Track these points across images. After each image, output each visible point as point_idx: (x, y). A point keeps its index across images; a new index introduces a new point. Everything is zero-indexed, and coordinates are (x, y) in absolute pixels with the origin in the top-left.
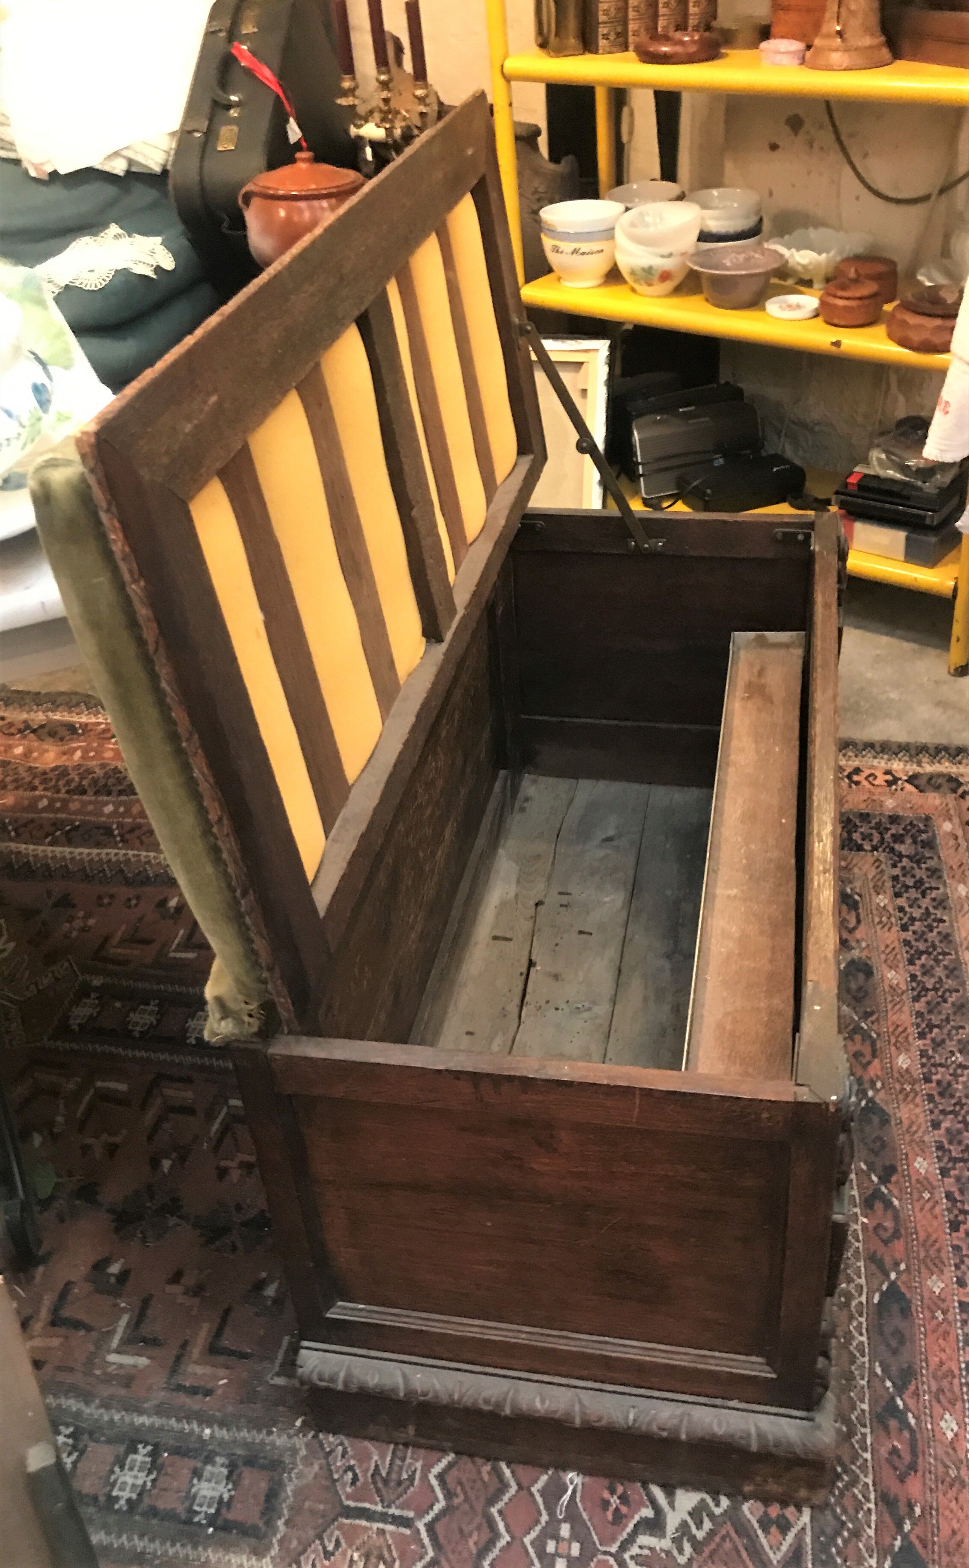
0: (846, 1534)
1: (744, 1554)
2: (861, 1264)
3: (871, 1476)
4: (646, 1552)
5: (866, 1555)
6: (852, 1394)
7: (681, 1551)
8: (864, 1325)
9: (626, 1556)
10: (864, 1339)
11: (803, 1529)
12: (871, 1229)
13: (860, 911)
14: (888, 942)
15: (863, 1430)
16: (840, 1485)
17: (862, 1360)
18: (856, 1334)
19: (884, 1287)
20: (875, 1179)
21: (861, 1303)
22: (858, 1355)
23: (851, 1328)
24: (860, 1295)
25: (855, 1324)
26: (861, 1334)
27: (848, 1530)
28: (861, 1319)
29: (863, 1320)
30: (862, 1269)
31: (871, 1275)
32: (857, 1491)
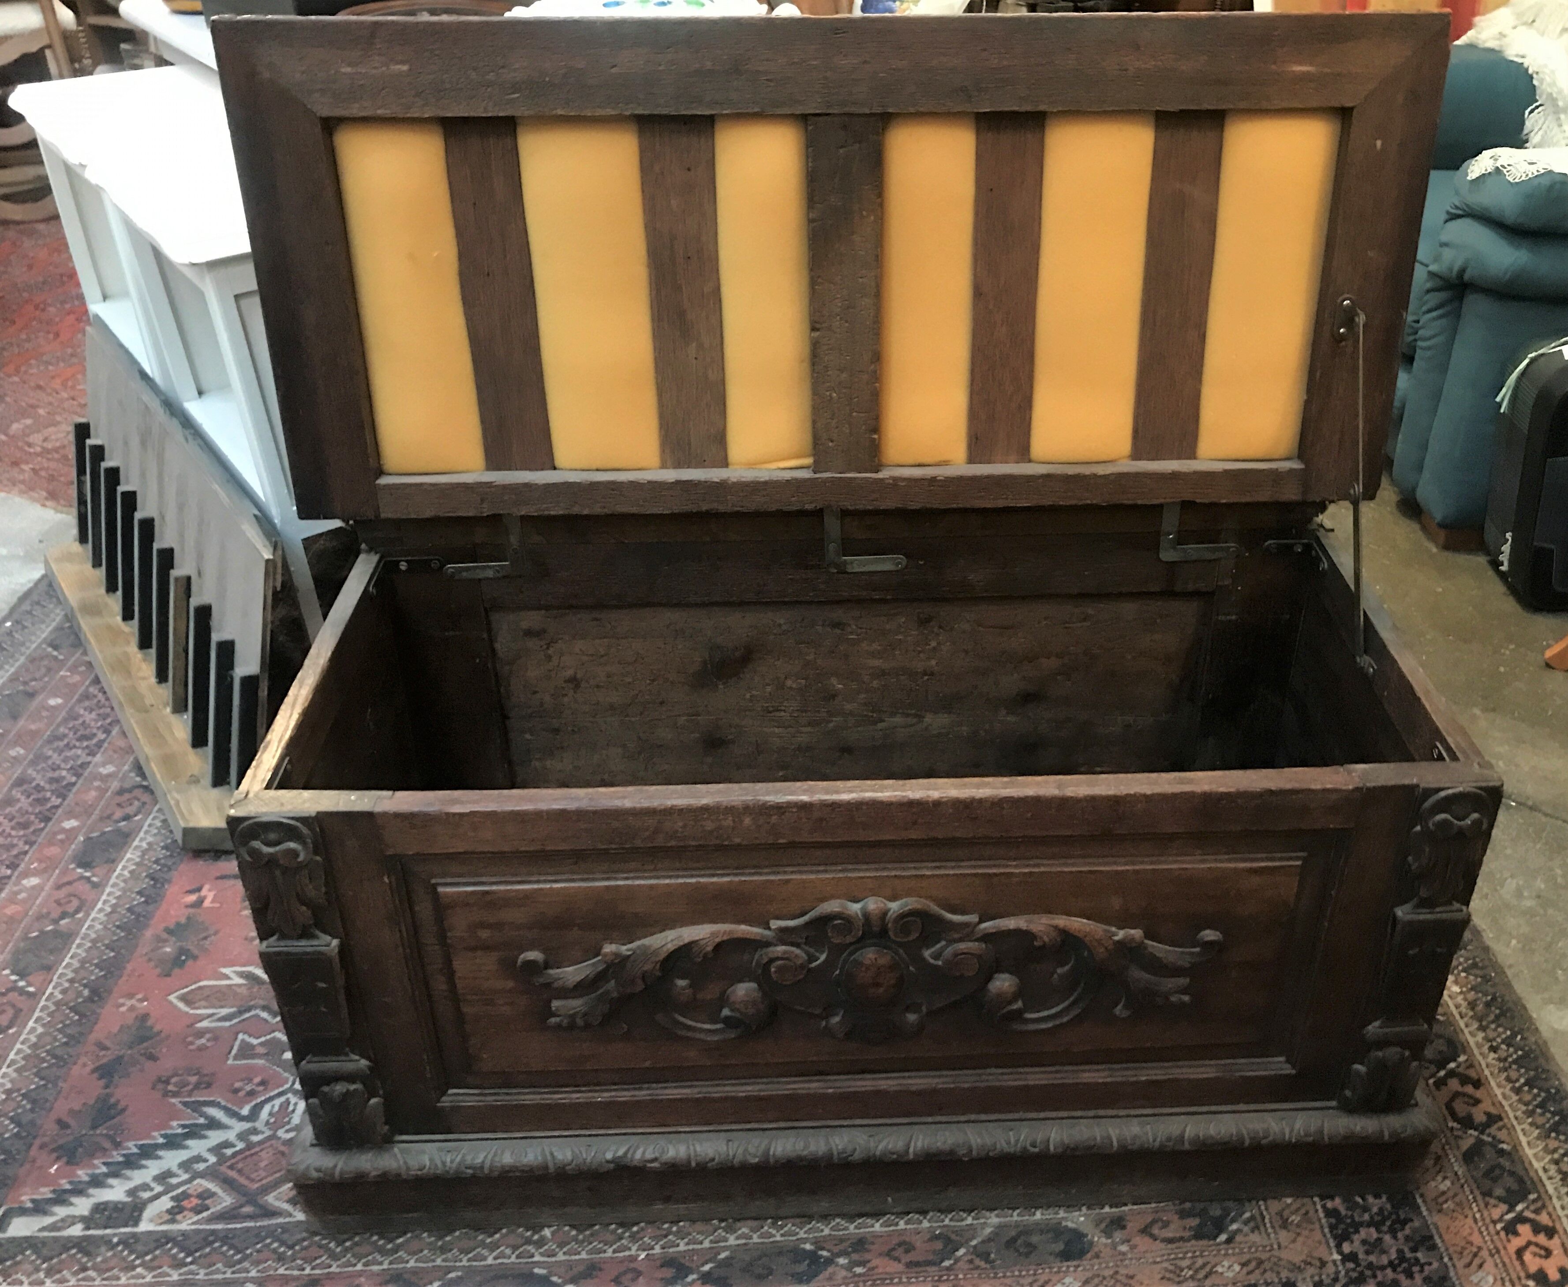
0: (282, 1249)
1: (278, 1175)
2: (584, 1255)
3: (338, 1270)
4: (291, 1108)
5: (260, 1267)
6: (426, 1252)
7: (287, 1131)
8: (505, 1261)
9: (290, 1095)
10: (490, 1261)
11: (290, 1215)
12: (632, 1265)
13: (1193, 1242)
15: (387, 1262)
16: (332, 1245)
17: (465, 1261)
18: (495, 1254)
19: (554, 1279)
20: (707, 1268)
21: (532, 1256)
22: (470, 1255)
23: (502, 1248)
24: (542, 1254)
25: (508, 1251)
26: (495, 1258)
27: (285, 1253)
28: (514, 1256)
29: (513, 1259)
30: (577, 1257)
31: (569, 1265)
32: (324, 1258)
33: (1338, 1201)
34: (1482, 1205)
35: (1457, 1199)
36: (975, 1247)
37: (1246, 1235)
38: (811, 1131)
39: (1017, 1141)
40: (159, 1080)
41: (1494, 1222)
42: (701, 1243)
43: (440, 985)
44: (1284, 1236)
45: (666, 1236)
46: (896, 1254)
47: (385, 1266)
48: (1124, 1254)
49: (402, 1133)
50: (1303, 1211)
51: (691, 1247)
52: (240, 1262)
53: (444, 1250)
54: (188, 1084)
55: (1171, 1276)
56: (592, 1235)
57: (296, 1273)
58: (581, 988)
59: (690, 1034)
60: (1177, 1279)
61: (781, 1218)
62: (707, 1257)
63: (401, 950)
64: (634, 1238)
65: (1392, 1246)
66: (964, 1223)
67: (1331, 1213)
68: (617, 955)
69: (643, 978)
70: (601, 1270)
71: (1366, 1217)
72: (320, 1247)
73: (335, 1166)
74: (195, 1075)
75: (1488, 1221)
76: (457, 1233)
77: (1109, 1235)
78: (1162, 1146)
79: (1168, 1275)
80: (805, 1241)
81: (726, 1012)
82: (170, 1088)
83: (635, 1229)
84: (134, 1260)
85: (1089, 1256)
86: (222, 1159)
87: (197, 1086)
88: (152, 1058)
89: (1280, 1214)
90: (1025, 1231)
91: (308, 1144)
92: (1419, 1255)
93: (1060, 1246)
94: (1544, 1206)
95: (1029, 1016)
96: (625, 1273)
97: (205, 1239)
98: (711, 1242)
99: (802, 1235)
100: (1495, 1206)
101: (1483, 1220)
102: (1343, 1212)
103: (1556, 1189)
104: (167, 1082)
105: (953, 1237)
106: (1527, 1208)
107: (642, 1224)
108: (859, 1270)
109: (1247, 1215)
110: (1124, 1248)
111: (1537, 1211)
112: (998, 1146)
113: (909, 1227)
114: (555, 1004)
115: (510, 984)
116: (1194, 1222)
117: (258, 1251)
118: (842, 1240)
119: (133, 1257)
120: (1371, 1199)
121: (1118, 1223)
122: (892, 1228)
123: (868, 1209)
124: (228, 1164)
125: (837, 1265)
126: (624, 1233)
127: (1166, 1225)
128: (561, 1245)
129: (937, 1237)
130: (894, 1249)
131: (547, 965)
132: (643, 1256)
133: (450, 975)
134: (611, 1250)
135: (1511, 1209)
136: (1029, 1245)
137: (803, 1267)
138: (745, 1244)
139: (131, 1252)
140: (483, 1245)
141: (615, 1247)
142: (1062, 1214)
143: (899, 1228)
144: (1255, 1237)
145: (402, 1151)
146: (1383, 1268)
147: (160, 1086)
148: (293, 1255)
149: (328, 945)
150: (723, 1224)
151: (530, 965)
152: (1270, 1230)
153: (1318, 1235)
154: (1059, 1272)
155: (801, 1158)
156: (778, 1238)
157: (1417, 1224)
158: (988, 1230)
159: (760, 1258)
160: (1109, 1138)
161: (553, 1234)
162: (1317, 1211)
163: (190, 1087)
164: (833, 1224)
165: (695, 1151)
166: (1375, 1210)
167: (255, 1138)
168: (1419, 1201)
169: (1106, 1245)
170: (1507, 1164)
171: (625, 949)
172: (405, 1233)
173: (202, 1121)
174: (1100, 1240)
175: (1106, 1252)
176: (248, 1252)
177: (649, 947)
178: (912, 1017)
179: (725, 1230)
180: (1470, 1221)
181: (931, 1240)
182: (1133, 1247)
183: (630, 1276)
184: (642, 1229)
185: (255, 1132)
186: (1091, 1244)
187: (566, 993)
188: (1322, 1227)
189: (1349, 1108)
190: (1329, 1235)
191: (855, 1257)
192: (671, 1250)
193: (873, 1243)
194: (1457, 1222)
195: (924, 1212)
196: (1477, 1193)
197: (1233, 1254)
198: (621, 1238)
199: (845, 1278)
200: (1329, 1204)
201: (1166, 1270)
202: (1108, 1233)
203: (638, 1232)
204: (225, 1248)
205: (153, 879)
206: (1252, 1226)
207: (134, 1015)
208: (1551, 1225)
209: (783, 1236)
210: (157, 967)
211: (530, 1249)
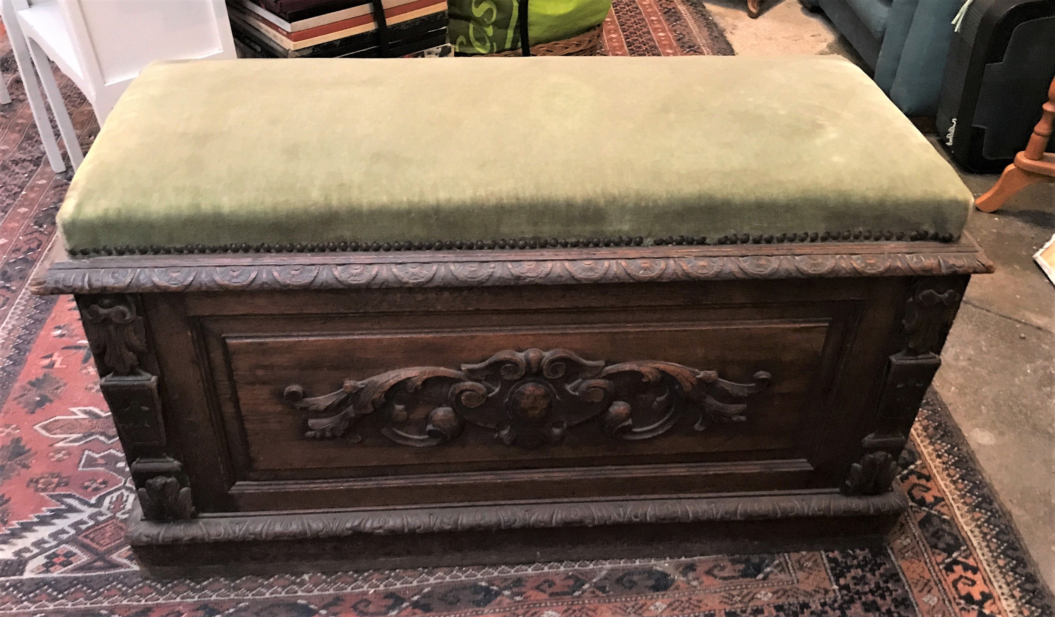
0: (124, 589)
1: (118, 541)
2: (331, 591)
3: (164, 602)
4: (124, 498)
5: (110, 600)
6: (223, 590)
7: (123, 514)
8: (278, 595)
9: (124, 490)
10: (267, 595)
11: (129, 567)
12: (365, 597)
13: (741, 579)
14: (705, 601)
15: (197, 597)
16: (158, 585)
17: (250, 595)
18: (271, 591)
19: (312, 607)
20: (416, 598)
21: (296, 592)
22: (254, 591)
23: (276, 587)
24: (302, 591)
25: (279, 589)
26: (271, 594)
27: (127, 590)
28: (283, 592)
30: (327, 593)
31: (322, 598)
32: (154, 594)
33: (836, 553)
34: (930, 553)
35: (914, 551)
36: (595, 583)
37: (776, 574)
38: (486, 508)
39: (625, 514)
40: (32, 481)
41: (938, 564)
42: (411, 583)
43: (229, 409)
44: (801, 575)
45: (387, 579)
46: (543, 587)
47: (196, 599)
48: (695, 587)
49: (204, 512)
50: (814, 559)
51: (404, 586)
52: (96, 596)
53: (236, 588)
54: (53, 483)
55: (727, 600)
56: (336, 578)
57: (135, 603)
58: (328, 411)
59: (404, 443)
60: (730, 602)
61: (465, 566)
62: (416, 592)
63: (201, 384)
64: (365, 580)
65: (872, 579)
66: (588, 567)
67: (830, 560)
68: (355, 387)
69: (373, 404)
70: (343, 600)
71: (855, 562)
72: (150, 586)
73: (159, 533)
74: (57, 477)
75: (934, 563)
76: (244, 578)
78: (722, 517)
79: (724, 600)
80: (482, 580)
81: (430, 427)
82: (40, 486)
83: (366, 574)
84: (21, 597)
85: (672, 588)
86: (79, 531)
87: (58, 485)
88: (25, 466)
89: (799, 561)
90: (630, 572)
91: (139, 519)
92: (889, 585)
93: (651, 583)
94: (971, 554)
95: (635, 430)
96: (360, 602)
97: (70, 583)
98: (418, 582)
99: (479, 576)
100: (939, 554)
101: (931, 563)
102: (840, 560)
103: (979, 543)
104: (37, 482)
105: (581, 577)
106: (960, 555)
107: (371, 571)
108: (518, 598)
109: (777, 562)
110: (695, 583)
111: (966, 557)
112: (613, 518)
113: (551, 570)
114: (311, 422)
115: (279, 408)
116: (741, 567)
117: (108, 590)
118: (506, 580)
119: (21, 595)
120: (858, 551)
121: (691, 567)
122: (539, 571)
123: (523, 559)
124: (84, 534)
125: (503, 595)
126: (359, 577)
127: (723, 568)
128: (316, 585)
129: (570, 577)
130: (540, 585)
131: (305, 395)
132: (372, 591)
133: (236, 401)
134: (350, 588)
135: (950, 555)
136: (631, 581)
137: (481, 597)
138: (441, 583)
139: (19, 592)
140: (262, 585)
141: (352, 586)
142: (653, 562)
143: (544, 571)
144: (782, 576)
145: (205, 524)
146: (866, 593)
147: (33, 485)
148: (132, 592)
149: (150, 380)
150: (426, 570)
151: (293, 394)
152: (792, 571)
153: (823, 574)
154: (651, 599)
155: (479, 526)
156: (463, 578)
157: (888, 566)
158: (604, 572)
159: (451, 591)
160: (687, 512)
161: (310, 578)
162: (822, 559)
163: (53, 485)
164: (500, 569)
165: (408, 522)
166: (861, 558)
167: (101, 518)
168: (890, 551)
169: (683, 582)
170: (947, 528)
171: (359, 384)
172: (208, 578)
173: (63, 507)
174: (679, 578)
175: (682, 586)
176: (101, 590)
177: (377, 382)
178: (557, 431)
179: (427, 573)
180: (923, 564)
181: (565, 579)
182: (701, 583)
183: (363, 604)
184: (371, 575)
185: (101, 514)
186: (673, 580)
187: (318, 414)
188: (826, 569)
189: (846, 492)
190: (830, 574)
191: (515, 590)
192: (391, 588)
193: (527, 581)
194: (914, 565)
195: (561, 562)
196: (927, 546)
197: (768, 587)
198: (356, 580)
199: (509, 603)
200: (831, 555)
201: (723, 597)
202: (684, 574)
203: (368, 576)
204: (85, 588)
205: (17, 349)
206: (780, 568)
207: (11, 439)
208: (975, 565)
209: (466, 577)
210: (25, 407)
211: (294, 587)
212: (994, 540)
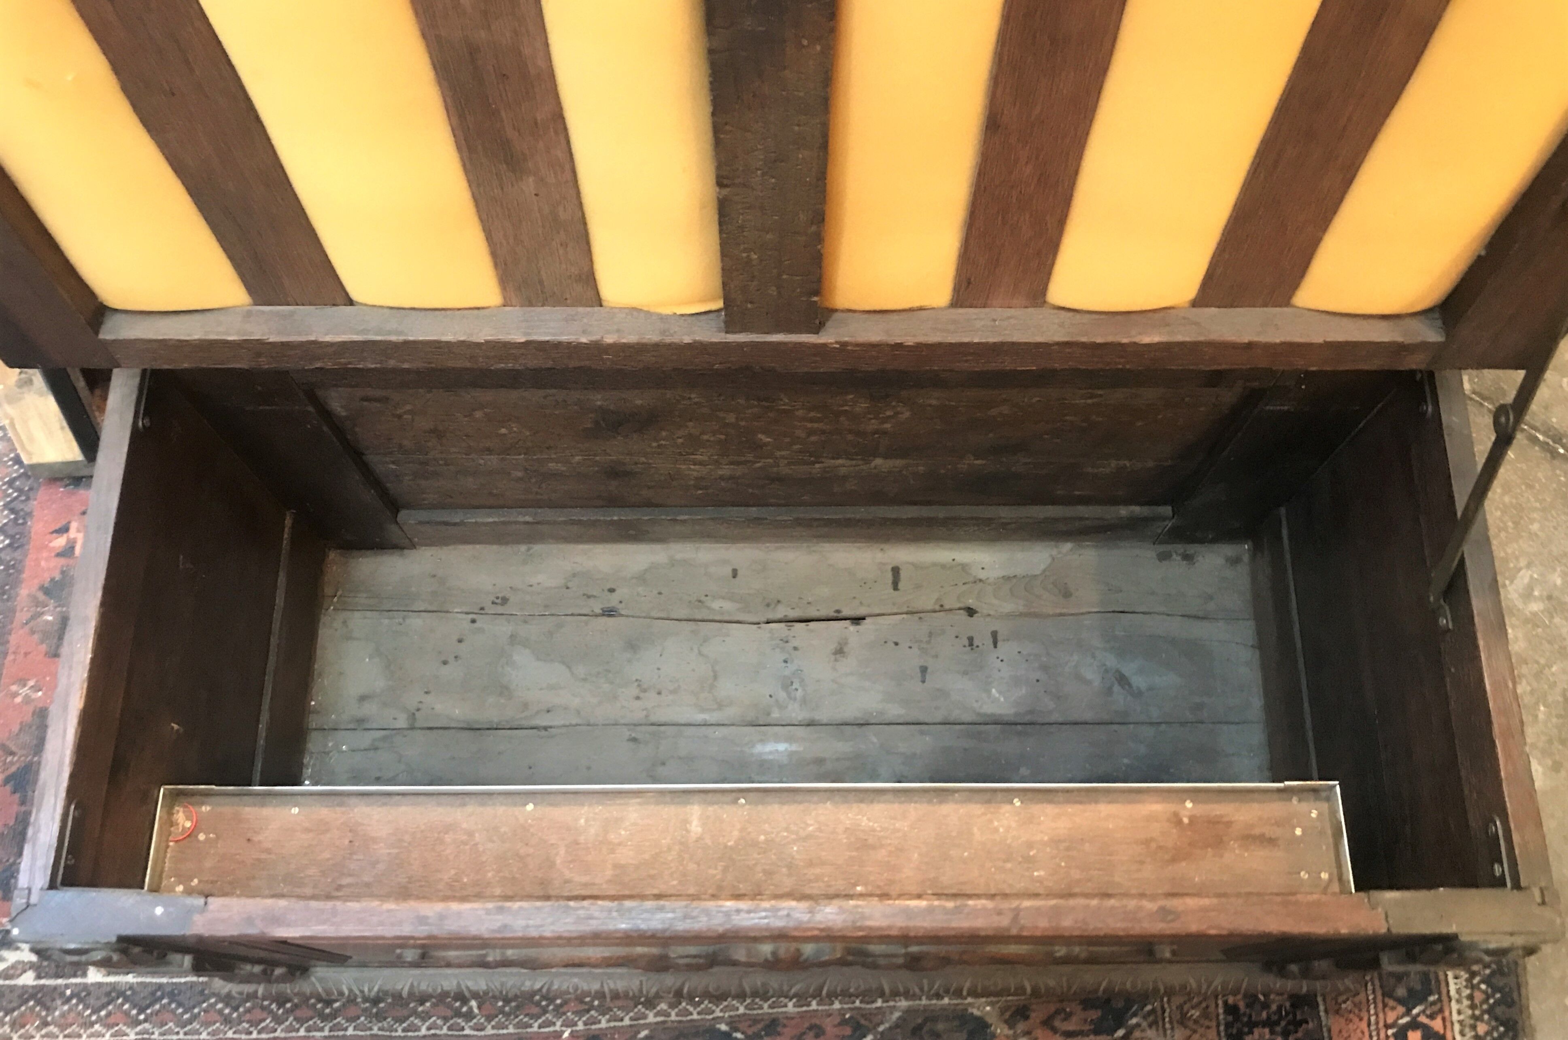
0: (227, 1011)
2: (511, 1030)
3: (283, 1035)
5: (210, 1029)
6: (362, 1019)
8: (438, 1032)
10: (423, 1031)
13: (1091, 1037)
15: (327, 1029)
16: (274, 1006)
17: (400, 1029)
21: (463, 1029)
22: (405, 1025)
23: (434, 1018)
24: (472, 1028)
25: (439, 1022)
26: (429, 1029)
27: (230, 1014)
28: (445, 1028)
29: (445, 1030)
30: (505, 1031)
32: (268, 1021)
33: (1240, 995)
34: (1380, 1005)
35: (1357, 999)
36: (882, 1033)
37: (1143, 1031)
41: (1387, 1027)
42: (622, 1020)
44: (1180, 1033)
45: (588, 1011)
46: (807, 1038)
47: (326, 1033)
50: (1204, 1005)
51: (612, 1024)
52: (190, 1022)
56: (518, 1007)
57: (244, 1037)
62: (628, 1036)
64: (558, 1013)
66: (874, 1006)
67: (1230, 1010)
71: (1264, 1015)
72: (263, 1008)
75: (1381, 1024)
77: (1011, 1027)
80: (720, 1020)
83: (559, 1002)
84: (90, 1015)
89: (1181, 1006)
90: (932, 1017)
93: (964, 1036)
94: (1441, 1011)
97: (153, 993)
98: (631, 1019)
99: (718, 1013)
100: (1393, 1009)
101: (1377, 1023)
102: (1243, 1010)
103: (1458, 991)
105: (863, 1022)
106: (1424, 1011)
107: (566, 997)
109: (1149, 1007)
111: (1432, 1017)
112: (911, 992)
113: (820, 1008)
116: (1095, 1014)
117: (205, 1011)
118: (755, 1021)
119: (88, 1012)
120: (1272, 995)
121: (1022, 1013)
122: (804, 1009)
126: (548, 1005)
127: (1068, 1017)
128: (489, 1019)
129: (847, 1022)
130: (804, 1034)
132: (567, 1032)
134: (536, 1025)
135: (1408, 1012)
136: (934, 1033)
138: (664, 1022)
139: (86, 1007)
140: (415, 1013)
141: (540, 1021)
142: (969, 999)
143: (811, 1008)
144: (1151, 1034)
152: (1168, 1026)
153: (1213, 1034)
156: (695, 1016)
157: (1311, 1024)
158: (897, 1015)
159: (678, 1038)
161: (481, 1004)
162: (1217, 1005)
164: (748, 1002)
165: (609, 987)
166: (1274, 1007)
168: (1321, 1000)
174: (1002, 1031)
176: (196, 1011)
179: (645, 1005)
180: (1364, 1025)
181: (840, 1024)
182: (1033, 1039)
184: (566, 1003)
186: (994, 1035)
188: (1218, 1026)
190: (1223, 1034)
192: (593, 1027)
193: (785, 1026)
194: (1351, 1026)
196: (1379, 993)
198: (545, 1011)
200: (1231, 999)
202: (1010, 1023)
203: (561, 1005)
204: (173, 1006)
205: (12, 511)
206: (1151, 1018)
207: (30, 709)
208: (1442, 1032)
209: (699, 1013)
210: (42, 642)
211: (460, 1021)
212: (1483, 987)
